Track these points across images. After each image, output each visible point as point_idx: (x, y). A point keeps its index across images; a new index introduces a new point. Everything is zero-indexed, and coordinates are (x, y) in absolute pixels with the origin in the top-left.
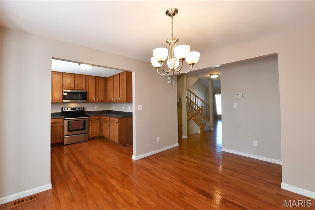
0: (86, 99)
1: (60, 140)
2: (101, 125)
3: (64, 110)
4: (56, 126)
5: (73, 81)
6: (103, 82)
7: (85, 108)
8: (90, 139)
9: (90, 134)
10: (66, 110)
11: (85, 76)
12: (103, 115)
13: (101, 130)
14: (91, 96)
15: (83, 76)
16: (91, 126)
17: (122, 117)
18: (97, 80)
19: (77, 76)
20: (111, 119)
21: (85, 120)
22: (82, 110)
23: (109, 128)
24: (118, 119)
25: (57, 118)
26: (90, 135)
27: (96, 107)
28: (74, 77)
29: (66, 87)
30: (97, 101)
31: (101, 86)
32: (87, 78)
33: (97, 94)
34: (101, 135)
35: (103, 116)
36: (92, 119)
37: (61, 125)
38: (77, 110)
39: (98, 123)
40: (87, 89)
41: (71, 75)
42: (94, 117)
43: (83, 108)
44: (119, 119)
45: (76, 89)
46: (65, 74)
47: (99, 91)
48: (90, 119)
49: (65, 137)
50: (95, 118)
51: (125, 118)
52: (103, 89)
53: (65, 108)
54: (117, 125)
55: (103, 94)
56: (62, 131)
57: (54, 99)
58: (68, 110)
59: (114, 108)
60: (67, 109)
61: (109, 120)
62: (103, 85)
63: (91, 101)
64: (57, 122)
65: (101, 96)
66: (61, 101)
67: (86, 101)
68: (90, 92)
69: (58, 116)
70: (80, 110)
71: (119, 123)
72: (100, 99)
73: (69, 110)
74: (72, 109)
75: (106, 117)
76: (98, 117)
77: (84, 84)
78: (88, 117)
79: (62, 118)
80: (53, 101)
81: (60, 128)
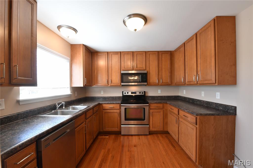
0: (146, 81)
1: (118, 128)
2: (165, 116)
3: (124, 94)
4: (113, 112)
5: (132, 60)
6: (168, 57)
7: (147, 92)
8: (151, 133)
9: (151, 126)
10: (126, 94)
11: (145, 52)
12: (168, 102)
13: (165, 122)
14: (153, 78)
16: (152, 117)
17: (206, 115)
18: (160, 56)
19: (136, 54)
20: (182, 113)
21: (144, 109)
22: (143, 94)
23: (177, 125)
24: (196, 118)
25: (113, 104)
26: (151, 128)
27: (159, 91)
28: (132, 55)
29: (124, 68)
30: (160, 84)
31: (166, 64)
32: (148, 56)
33: (160, 74)
34: (165, 130)
35: (168, 104)
36: (153, 108)
37: (118, 111)
38: (138, 94)
39: (162, 113)
40: (148, 69)
42: (156, 105)
43: (145, 92)
44: (198, 117)
45: (136, 69)
46: (123, 53)
47: (163, 70)
48: (151, 108)
49: (122, 126)
50: (157, 107)
51: (212, 117)
52: (169, 66)
53: (126, 92)
54: (195, 128)
55: (168, 74)
56: (119, 118)
57: (113, 82)
59: (184, 93)
60: (128, 93)
61: (177, 113)
62: (169, 62)
63: (153, 84)
64: (114, 109)
65: (165, 76)
66: (120, 85)
67: (146, 83)
68: (151, 72)
70: (141, 94)
71: (198, 126)
72: (164, 81)
73: (130, 94)
74: (132, 93)
75: (173, 108)
76: (161, 105)
77: (144, 63)
78: (148, 105)
79: (118, 104)
80: (112, 84)
81: (116, 115)
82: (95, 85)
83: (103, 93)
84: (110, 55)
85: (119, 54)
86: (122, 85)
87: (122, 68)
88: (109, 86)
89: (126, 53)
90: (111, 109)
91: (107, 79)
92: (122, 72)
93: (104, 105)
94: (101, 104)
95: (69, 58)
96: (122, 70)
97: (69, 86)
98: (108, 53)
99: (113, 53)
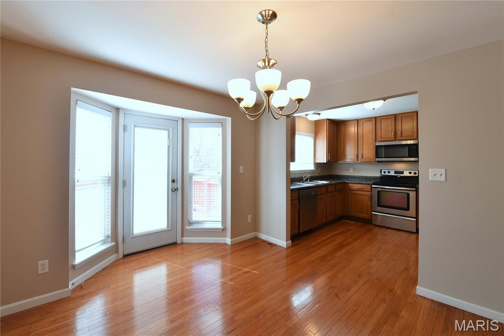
1: (368, 215)
3: (383, 174)
4: (362, 195)
5: (394, 127)
10: (387, 174)
15: (412, 114)
19: (400, 117)
22: (417, 175)
25: (362, 184)
28: (394, 119)
29: (381, 138)
37: (369, 193)
38: (406, 174)
41: (389, 117)
45: (400, 139)
46: (380, 118)
49: (373, 213)
53: (385, 171)
56: (369, 203)
57: (364, 156)
58: (389, 174)
60: (389, 172)
64: (363, 190)
66: (374, 160)
69: (364, 181)
70: (411, 175)
73: (392, 174)
74: (396, 172)
77: (415, 129)
78: (415, 189)
79: (369, 184)
80: (363, 160)
81: (366, 199)
82: (341, 160)
83: (352, 171)
84: (361, 124)
85: (374, 120)
86: (378, 162)
87: (379, 138)
88: (359, 162)
89: (384, 117)
90: (360, 190)
91: (356, 153)
92: (378, 144)
93: (350, 184)
94: (347, 183)
95: (313, 135)
96: (377, 140)
97: (313, 162)
98: (358, 120)
99: (364, 120)
